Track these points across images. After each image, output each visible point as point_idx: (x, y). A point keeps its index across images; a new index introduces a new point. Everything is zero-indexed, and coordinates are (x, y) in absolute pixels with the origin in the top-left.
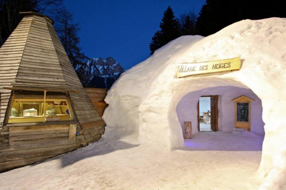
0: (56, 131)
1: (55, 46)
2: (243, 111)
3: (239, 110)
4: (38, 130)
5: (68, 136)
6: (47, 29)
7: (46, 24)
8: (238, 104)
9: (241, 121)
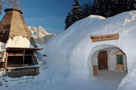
0: (30, 71)
1: (24, 26)
2: (120, 59)
3: (118, 59)
4: (21, 71)
5: (35, 74)
6: (20, 17)
7: (19, 15)
8: (118, 56)
9: (119, 64)
